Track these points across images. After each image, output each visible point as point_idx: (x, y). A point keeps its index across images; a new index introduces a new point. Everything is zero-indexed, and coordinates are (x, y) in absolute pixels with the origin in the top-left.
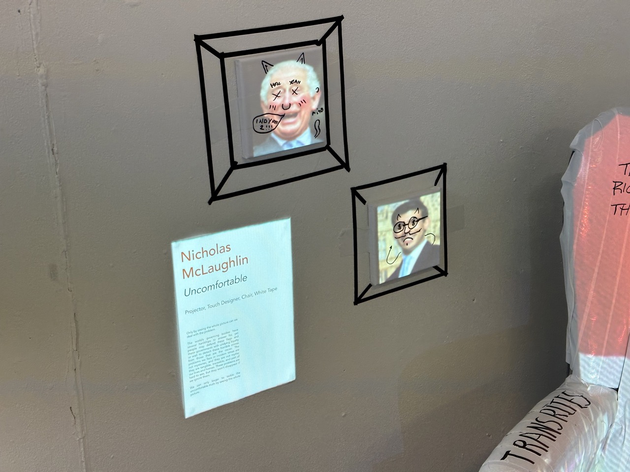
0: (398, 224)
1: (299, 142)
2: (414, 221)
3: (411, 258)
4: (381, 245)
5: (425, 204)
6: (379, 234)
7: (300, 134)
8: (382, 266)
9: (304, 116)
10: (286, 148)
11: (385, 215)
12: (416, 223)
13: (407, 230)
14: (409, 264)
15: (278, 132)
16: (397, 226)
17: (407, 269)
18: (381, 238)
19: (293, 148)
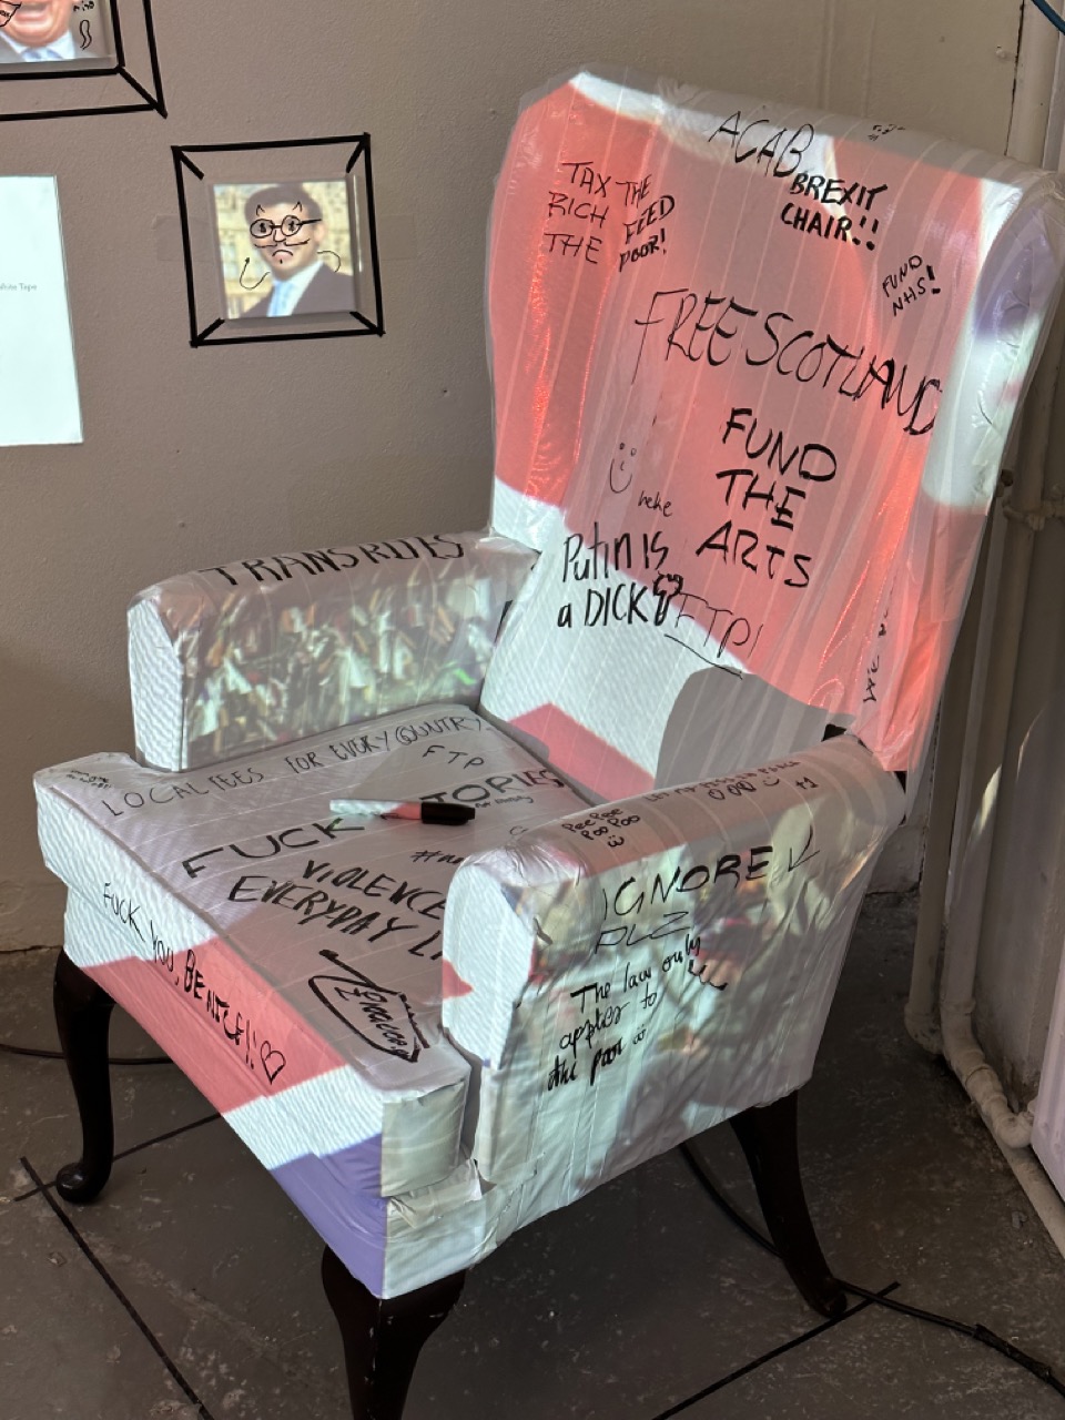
0: (260, 223)
1: (50, 52)
2: (294, 224)
3: (291, 287)
4: (226, 252)
5: (314, 197)
6: (221, 233)
7: (52, 39)
8: (232, 289)
9: (58, 12)
10: (28, 59)
11: (230, 202)
12: (296, 228)
13: (279, 237)
14: (286, 296)
15: (11, 31)
16: (257, 226)
17: (284, 304)
18: (225, 241)
19: (42, 60)
